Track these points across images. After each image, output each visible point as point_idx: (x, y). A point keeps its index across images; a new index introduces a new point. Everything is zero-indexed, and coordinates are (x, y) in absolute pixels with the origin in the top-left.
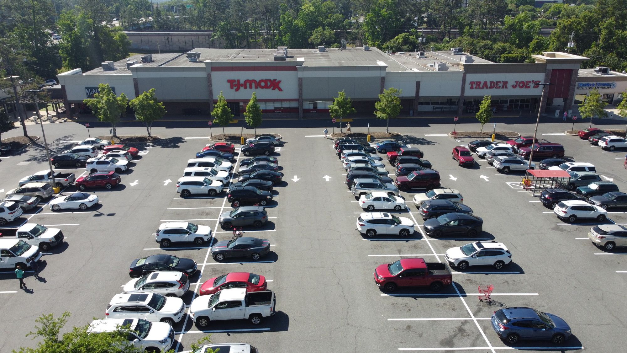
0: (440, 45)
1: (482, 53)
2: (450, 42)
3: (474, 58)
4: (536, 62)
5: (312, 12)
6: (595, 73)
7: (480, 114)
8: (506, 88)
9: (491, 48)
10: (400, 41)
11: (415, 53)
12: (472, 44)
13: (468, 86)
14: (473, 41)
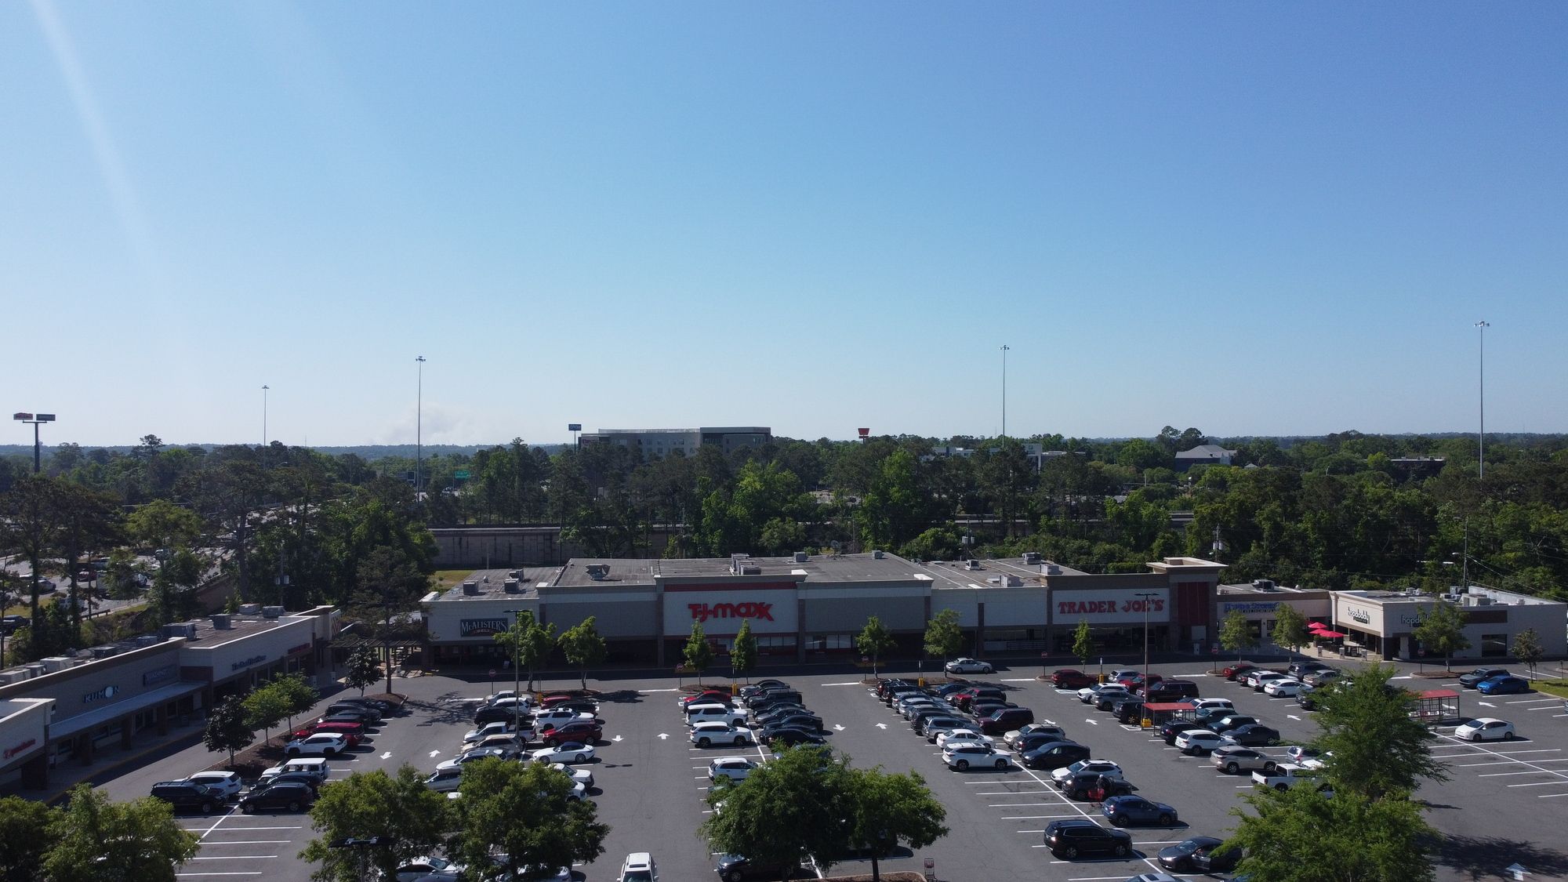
0: (999, 549)
1: (1077, 562)
2: (1016, 542)
3: (1061, 568)
4: (1155, 573)
5: (759, 492)
6: (1256, 591)
7: (1078, 647)
8: (1115, 611)
9: (1089, 554)
10: (929, 542)
11: (960, 563)
12: (1056, 546)
13: (1056, 610)
14: (1057, 542)
